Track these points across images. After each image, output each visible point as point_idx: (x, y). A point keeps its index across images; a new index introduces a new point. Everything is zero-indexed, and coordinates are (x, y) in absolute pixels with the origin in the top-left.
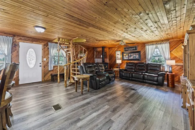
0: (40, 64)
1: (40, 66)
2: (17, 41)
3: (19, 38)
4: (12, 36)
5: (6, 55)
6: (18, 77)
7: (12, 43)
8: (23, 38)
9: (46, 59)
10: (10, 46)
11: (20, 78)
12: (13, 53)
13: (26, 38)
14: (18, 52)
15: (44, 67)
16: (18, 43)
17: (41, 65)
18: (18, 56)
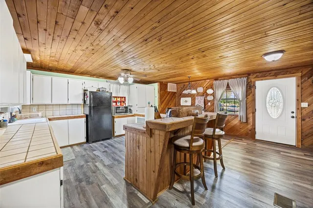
0: (293, 112)
1: (293, 117)
2: (253, 80)
3: (255, 76)
4: (246, 75)
5: (241, 100)
6: (255, 128)
7: (247, 85)
8: (261, 74)
9: (307, 104)
10: (244, 88)
11: (257, 130)
12: (249, 97)
13: (264, 73)
14: (254, 95)
15: (303, 120)
16: (254, 82)
17: (294, 115)
18: (254, 100)
